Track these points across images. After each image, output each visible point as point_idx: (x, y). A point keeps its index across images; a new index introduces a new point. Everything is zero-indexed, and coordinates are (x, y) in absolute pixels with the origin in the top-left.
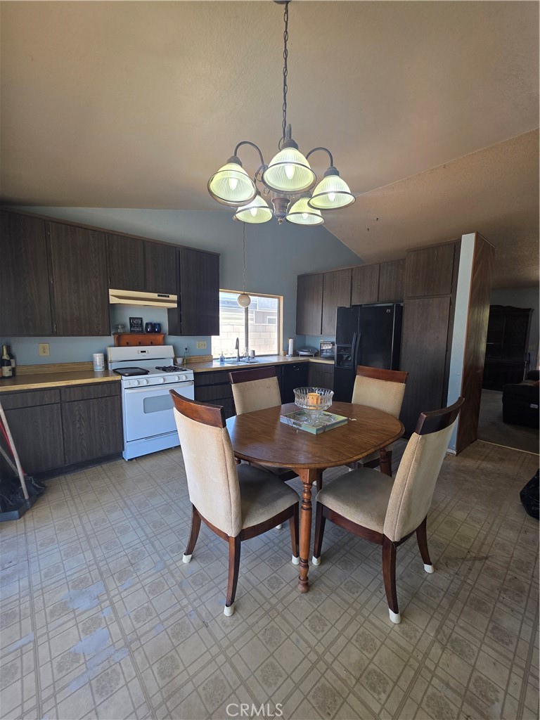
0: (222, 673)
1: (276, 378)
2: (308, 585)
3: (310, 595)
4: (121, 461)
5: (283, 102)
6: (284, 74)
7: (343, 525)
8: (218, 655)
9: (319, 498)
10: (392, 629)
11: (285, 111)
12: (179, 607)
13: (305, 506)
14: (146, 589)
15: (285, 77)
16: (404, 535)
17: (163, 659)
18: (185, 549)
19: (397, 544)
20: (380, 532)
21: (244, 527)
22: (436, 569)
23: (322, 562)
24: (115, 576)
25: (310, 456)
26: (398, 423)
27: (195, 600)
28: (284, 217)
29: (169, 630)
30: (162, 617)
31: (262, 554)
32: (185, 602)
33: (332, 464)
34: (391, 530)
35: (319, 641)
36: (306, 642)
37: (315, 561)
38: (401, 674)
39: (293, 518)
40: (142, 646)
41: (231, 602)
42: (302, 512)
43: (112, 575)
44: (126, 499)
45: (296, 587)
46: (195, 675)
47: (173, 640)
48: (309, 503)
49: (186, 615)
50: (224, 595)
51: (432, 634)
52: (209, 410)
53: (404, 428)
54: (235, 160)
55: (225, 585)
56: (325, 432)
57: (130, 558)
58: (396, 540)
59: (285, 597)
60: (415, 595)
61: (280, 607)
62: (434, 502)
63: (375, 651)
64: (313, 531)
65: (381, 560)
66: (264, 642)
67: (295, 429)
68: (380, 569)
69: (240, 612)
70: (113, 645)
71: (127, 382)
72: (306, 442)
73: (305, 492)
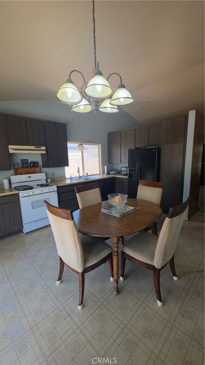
0: (79, 338)
1: (98, 188)
2: (118, 291)
3: (120, 296)
4: (22, 234)
5: (94, 47)
6: (94, 32)
7: (134, 262)
8: (76, 329)
9: (122, 249)
10: (159, 309)
11: (95, 53)
12: (56, 307)
13: (115, 254)
14: (39, 299)
15: (94, 33)
16: (164, 265)
17: (49, 334)
18: (57, 278)
19: (160, 270)
20: (152, 264)
21: (86, 267)
22: (179, 278)
23: (125, 279)
24: (23, 294)
25: (117, 230)
26: (159, 209)
27: (63, 303)
28: (97, 110)
29: (51, 319)
30: (48, 313)
31: (96, 277)
32: (59, 304)
33: (128, 233)
34: (157, 263)
35: (125, 318)
36: (119, 319)
37: (121, 278)
38: (163, 331)
39: (110, 260)
40: (38, 328)
41: (81, 303)
42: (114, 257)
43: (21, 294)
44: (25, 254)
45: (113, 292)
46: (66, 340)
47: (54, 324)
48: (118, 252)
49: (60, 311)
50: (78, 300)
51: (178, 310)
52: (64, 212)
53: (162, 211)
54: (70, 81)
55: (78, 294)
56: (124, 216)
57: (30, 284)
58: (160, 268)
59: (107, 298)
60: (169, 292)
61: (105, 303)
62: (178, 245)
63: (151, 321)
64: (120, 264)
65: (153, 276)
66: (98, 321)
67: (109, 215)
68: (153, 280)
69: (86, 307)
70: (24, 329)
71: (22, 194)
72: (115, 222)
73: (115, 247)
